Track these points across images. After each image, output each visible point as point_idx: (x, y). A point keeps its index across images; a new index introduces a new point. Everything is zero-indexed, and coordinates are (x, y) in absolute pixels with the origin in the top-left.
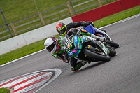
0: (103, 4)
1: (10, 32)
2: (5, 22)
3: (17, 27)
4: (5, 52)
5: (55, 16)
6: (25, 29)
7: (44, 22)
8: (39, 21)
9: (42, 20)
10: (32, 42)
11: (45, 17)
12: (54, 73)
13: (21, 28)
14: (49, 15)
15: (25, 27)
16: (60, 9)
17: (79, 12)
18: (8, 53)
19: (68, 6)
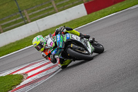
1: (23, 19)
2: (19, 9)
3: (30, 14)
4: (18, 39)
5: (67, 3)
6: (39, 16)
7: (56, 9)
8: (52, 8)
9: (55, 6)
10: (45, 29)
11: (58, 4)
13: (34, 15)
14: (62, 2)
15: (38, 14)
18: (22, 40)
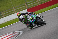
0: (40, 4)
3: (4, 14)
5: (20, 9)
7: (15, 12)
8: (13, 11)
10: (10, 20)
11: (16, 9)
12: (19, 33)
13: (6, 14)
15: (7, 13)
16: (22, 6)
17: (30, 7)
19: (26, 5)
